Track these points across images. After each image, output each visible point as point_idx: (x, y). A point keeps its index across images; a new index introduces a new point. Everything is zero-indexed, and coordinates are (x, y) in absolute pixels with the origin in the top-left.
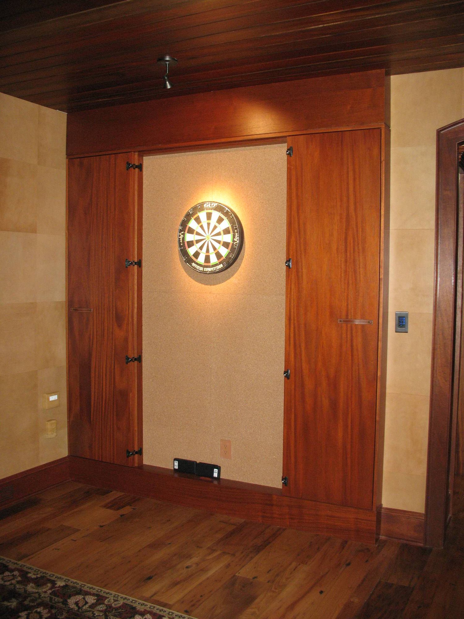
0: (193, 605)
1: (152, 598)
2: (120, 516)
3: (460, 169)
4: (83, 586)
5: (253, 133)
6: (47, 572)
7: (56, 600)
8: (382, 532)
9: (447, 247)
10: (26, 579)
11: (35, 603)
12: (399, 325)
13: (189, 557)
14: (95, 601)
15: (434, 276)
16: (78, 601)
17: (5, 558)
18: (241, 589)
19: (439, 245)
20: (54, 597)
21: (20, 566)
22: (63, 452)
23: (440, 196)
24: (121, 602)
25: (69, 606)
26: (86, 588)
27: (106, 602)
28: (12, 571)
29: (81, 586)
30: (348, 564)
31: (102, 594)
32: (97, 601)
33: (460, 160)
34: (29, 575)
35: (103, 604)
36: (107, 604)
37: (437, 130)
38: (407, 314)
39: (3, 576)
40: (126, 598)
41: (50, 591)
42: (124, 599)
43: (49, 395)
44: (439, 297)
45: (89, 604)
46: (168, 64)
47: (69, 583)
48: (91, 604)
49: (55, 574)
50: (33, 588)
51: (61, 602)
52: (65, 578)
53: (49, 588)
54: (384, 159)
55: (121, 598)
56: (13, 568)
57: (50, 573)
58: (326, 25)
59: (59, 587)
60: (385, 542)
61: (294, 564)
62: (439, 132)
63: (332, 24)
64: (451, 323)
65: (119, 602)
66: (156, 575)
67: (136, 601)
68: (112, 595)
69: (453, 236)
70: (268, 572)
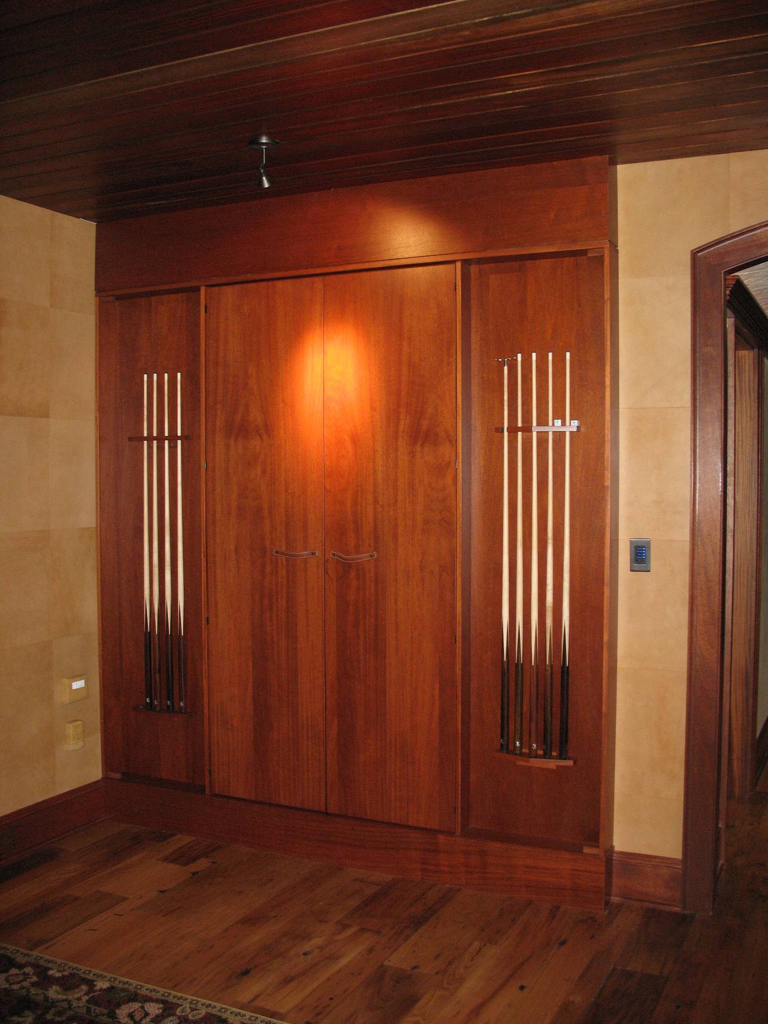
0: (318, 1014)
1: (253, 1004)
2: (191, 875)
3: (729, 312)
4: (139, 987)
5: (399, 256)
6: (80, 967)
7: (97, 1011)
8: (615, 890)
9: (710, 436)
10: (45, 980)
11: (62, 1017)
12: (637, 560)
13: (307, 937)
14: (161, 1011)
15: (691, 481)
16: (133, 1012)
17: (9, 946)
18: (394, 986)
19: (698, 432)
20: (93, 1007)
21: (35, 959)
22: (95, 772)
23: (698, 355)
24: (203, 1012)
25: (118, 1020)
26: (145, 991)
27: (178, 1012)
28: (21, 966)
29: (136, 987)
30: (563, 943)
31: (171, 999)
32: (163, 1010)
33: (728, 298)
34: (51, 972)
35: (174, 1015)
36: (179, 1014)
37: (692, 251)
38: (648, 543)
39: (7, 975)
40: (210, 1005)
41: (87, 998)
42: (207, 1007)
43: (71, 680)
44: (699, 514)
45: (152, 1017)
46: (265, 148)
47: (116, 984)
48: (154, 1015)
49: (92, 970)
50: (58, 993)
51: (106, 1014)
52: (109, 975)
53: (83, 992)
54: (609, 298)
55: (202, 1005)
56: (23, 962)
57: (83, 968)
58: (517, 91)
59: (101, 990)
60: (619, 906)
61: (476, 944)
62: (694, 254)
63: (528, 89)
64: (719, 555)
65: (200, 1011)
66: (255, 967)
67: (226, 1010)
68: (188, 1001)
69: (720, 417)
70: (436, 958)
